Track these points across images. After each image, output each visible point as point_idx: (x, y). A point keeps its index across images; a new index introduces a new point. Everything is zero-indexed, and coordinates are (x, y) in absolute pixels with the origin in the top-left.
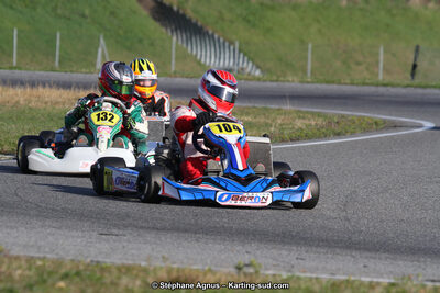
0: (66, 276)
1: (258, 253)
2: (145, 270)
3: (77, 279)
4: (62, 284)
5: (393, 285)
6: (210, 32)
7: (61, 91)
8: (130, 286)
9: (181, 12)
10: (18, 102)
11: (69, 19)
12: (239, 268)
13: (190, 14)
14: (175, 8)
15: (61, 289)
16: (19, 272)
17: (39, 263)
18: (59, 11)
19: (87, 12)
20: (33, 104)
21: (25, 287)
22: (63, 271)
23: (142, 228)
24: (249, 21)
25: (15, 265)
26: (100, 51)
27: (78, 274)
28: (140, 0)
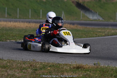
0: (50, 66)
1: (101, 62)
2: (70, 65)
3: (53, 67)
4: (49, 68)
6: (91, 10)
8: (66, 69)
9: (83, 5)
11: (55, 7)
13: (86, 5)
14: (82, 4)
16: (38, 65)
17: (44, 63)
18: (52, 5)
19: (59, 5)
21: (39, 69)
22: (50, 65)
24: (101, 7)
25: (37, 64)
28: (73, 2)
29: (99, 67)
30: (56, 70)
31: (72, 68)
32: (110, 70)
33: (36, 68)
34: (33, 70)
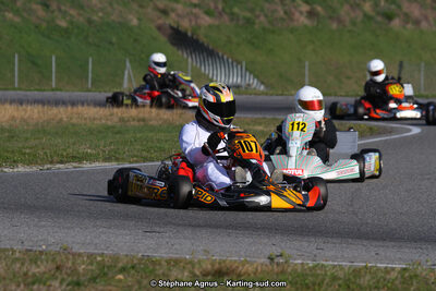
0: (123, 270)
2: (191, 263)
3: (133, 272)
4: (121, 277)
5: (405, 269)
6: (220, 54)
7: (98, 108)
9: (195, 37)
10: (61, 120)
11: (99, 46)
12: (271, 259)
13: (202, 39)
14: (189, 34)
15: (120, 281)
16: (83, 267)
17: (99, 259)
18: (90, 40)
19: (114, 40)
20: (74, 121)
21: (89, 281)
22: (120, 265)
23: (179, 225)
24: (253, 44)
25: (79, 261)
26: (126, 73)
27: (133, 267)
28: (159, 28)
29: (289, 270)
30: (145, 282)
31: (198, 273)
32: (327, 280)
33: (75, 278)
34: (68, 285)
